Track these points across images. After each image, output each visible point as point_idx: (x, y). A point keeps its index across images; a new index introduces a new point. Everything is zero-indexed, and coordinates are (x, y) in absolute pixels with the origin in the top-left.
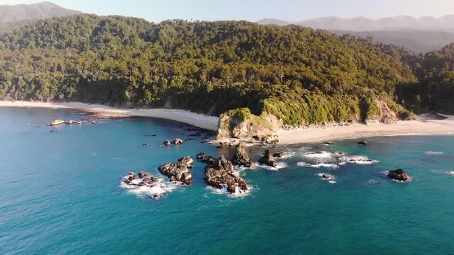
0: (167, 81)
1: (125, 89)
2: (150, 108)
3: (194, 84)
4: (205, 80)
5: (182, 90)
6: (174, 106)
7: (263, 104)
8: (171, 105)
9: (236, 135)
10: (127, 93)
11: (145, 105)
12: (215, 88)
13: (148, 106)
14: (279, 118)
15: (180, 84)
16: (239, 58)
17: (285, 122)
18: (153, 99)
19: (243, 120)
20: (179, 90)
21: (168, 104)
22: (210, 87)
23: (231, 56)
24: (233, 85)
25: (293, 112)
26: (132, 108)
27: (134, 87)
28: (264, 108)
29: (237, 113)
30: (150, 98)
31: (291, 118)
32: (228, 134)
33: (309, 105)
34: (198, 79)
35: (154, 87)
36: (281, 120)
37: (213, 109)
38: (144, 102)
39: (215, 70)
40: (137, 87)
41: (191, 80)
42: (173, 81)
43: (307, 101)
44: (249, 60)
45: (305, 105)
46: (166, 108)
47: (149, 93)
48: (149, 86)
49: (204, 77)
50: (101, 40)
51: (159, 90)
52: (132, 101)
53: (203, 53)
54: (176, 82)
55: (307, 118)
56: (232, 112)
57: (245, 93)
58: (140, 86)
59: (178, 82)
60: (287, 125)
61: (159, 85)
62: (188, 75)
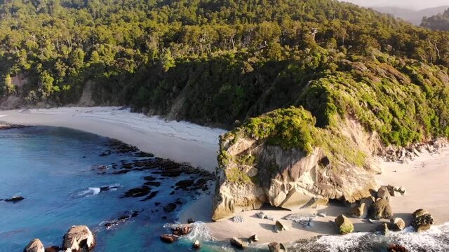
0: (83, 54)
1: (6, 73)
2: (52, 106)
3: (137, 58)
4: (156, 51)
5: (114, 68)
6: (98, 101)
7: (323, 92)
8: (93, 98)
9: (278, 201)
10: (9, 81)
11: (40, 100)
12: (180, 64)
13: (47, 102)
14: (368, 128)
15: (110, 59)
16: (206, 20)
17: (386, 139)
18: (57, 88)
19: (304, 153)
20: (107, 69)
21: (86, 96)
22: (169, 61)
23: (193, 17)
24: (215, 55)
25: (396, 108)
26: (17, 108)
27: (22, 67)
28: (331, 104)
29: (280, 127)
30: (50, 87)
31: (395, 127)
32: (251, 197)
33: (424, 89)
34: (144, 49)
35: (59, 66)
36: (375, 133)
37: (179, 104)
38: (40, 94)
39: (173, 33)
40: (28, 67)
41: (130, 51)
42: (95, 53)
43: (415, 80)
44: (222, 22)
45: (418, 90)
46: (84, 105)
47: (48, 77)
48: (50, 65)
49: (153, 45)
50: (7, 10)
51: (67, 71)
52: (18, 95)
53: (149, 16)
54: (101, 54)
55: (428, 123)
56: (263, 124)
57: (250, 69)
58: (34, 66)
59: (106, 55)
60: (390, 147)
61: (68, 62)
62: (125, 44)
